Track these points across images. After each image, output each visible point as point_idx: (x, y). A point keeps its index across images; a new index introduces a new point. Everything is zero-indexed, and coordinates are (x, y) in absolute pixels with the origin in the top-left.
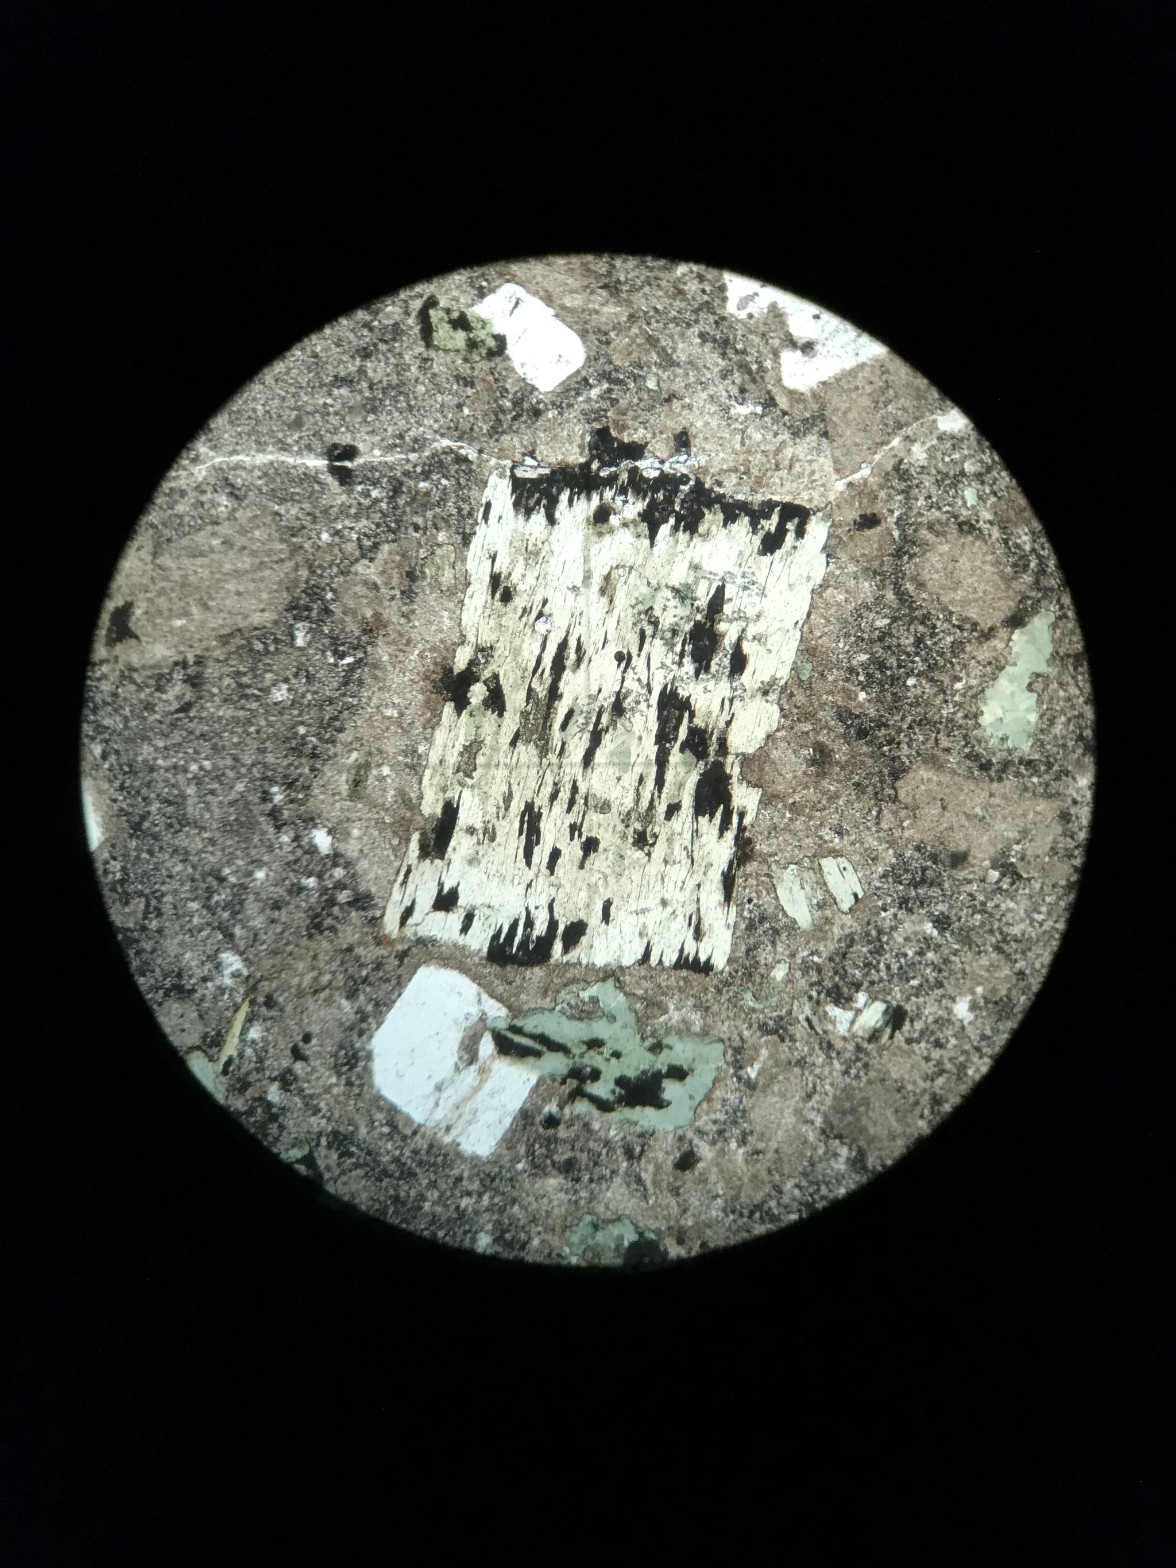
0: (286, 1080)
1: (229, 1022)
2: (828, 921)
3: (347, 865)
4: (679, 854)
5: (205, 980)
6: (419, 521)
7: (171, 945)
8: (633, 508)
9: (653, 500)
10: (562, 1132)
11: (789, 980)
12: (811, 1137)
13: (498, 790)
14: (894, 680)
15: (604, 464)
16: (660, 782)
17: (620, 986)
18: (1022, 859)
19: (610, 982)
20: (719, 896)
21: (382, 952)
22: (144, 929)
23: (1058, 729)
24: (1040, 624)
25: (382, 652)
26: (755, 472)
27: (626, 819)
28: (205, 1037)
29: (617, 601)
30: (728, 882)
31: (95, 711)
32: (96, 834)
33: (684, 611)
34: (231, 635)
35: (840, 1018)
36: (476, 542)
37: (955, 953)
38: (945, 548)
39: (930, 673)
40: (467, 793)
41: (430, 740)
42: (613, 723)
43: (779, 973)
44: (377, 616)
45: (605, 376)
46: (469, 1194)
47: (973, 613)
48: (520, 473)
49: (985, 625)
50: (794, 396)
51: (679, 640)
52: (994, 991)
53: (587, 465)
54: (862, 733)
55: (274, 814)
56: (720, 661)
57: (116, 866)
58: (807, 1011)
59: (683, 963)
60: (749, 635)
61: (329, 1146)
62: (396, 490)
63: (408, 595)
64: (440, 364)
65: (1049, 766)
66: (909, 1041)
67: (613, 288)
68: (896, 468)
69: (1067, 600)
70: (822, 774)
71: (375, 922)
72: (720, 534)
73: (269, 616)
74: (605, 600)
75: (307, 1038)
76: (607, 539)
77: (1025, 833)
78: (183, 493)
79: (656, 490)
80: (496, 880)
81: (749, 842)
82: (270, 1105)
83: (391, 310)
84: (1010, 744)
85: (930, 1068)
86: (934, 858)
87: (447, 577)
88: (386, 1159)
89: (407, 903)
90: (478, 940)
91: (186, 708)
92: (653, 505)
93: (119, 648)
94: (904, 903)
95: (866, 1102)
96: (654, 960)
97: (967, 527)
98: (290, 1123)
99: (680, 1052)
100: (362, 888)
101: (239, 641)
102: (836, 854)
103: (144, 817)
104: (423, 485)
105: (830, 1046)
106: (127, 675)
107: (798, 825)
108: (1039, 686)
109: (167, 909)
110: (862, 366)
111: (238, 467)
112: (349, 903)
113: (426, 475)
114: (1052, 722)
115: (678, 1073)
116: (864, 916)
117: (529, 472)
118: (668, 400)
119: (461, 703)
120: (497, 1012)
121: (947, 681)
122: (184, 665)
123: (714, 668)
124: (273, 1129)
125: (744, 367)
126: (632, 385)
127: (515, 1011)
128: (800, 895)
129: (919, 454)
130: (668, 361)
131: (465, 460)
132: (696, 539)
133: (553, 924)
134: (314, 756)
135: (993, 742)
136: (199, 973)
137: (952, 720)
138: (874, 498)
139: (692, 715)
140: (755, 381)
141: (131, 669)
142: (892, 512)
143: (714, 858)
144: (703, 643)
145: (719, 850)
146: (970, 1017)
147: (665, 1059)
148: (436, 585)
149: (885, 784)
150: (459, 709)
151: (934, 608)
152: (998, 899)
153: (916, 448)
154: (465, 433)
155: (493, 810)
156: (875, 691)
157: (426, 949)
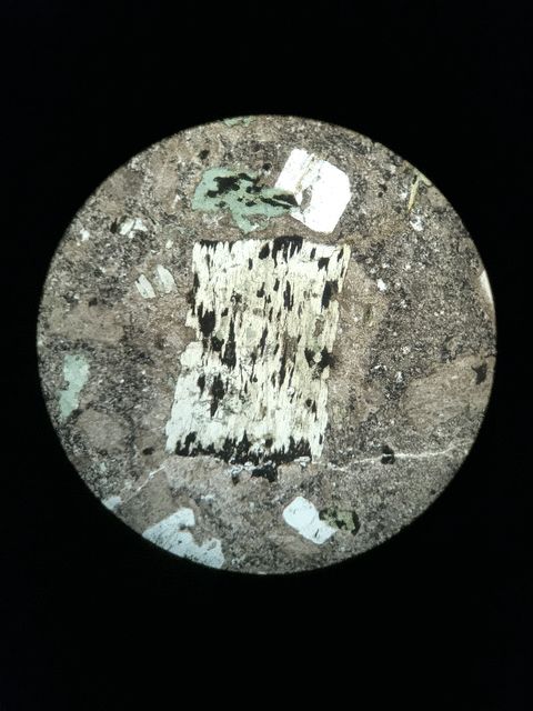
0: (388, 176)
1: (416, 200)
2: (150, 269)
3: (369, 275)
4: (220, 293)
5: (429, 217)
6: (350, 433)
7: (445, 232)
8: (255, 448)
9: (247, 452)
10: (261, 163)
11: (165, 241)
12: (148, 171)
13: (304, 315)
14: (130, 381)
15: (270, 466)
16: (232, 325)
17: (241, 231)
18: (64, 306)
19: (246, 232)
20: (200, 276)
21: (350, 237)
22: (458, 238)
23: (54, 365)
24: (66, 413)
25: (362, 372)
26: (202, 469)
27: (246, 307)
28: (426, 192)
29: (259, 405)
30: (197, 283)
31: (489, 334)
32: (484, 279)
33: (228, 403)
34: (431, 374)
35: (140, 226)
36: (325, 426)
37: (91, 260)
38: (113, 443)
39: (114, 386)
40: (319, 312)
41: (337, 335)
42: (256, 350)
43: (169, 244)
44: (366, 389)
45: (274, 506)
46: (301, 131)
47: (97, 415)
48: (308, 459)
49: (91, 409)
50: (187, 505)
51: (229, 390)
52: (72, 245)
53: (277, 465)
54: (142, 356)
55: (404, 295)
56: (209, 383)
57: (473, 265)
58: (155, 227)
59: (213, 244)
60: (197, 396)
61: (366, 148)
62: (362, 447)
63: (353, 399)
64: (348, 505)
65: (56, 348)
66: (108, 218)
67: (273, 546)
68: (138, 477)
69: (55, 424)
70: (159, 335)
71: (354, 250)
72: (215, 439)
73: (414, 384)
74: (264, 405)
75: (380, 195)
76: (266, 432)
77: (64, 318)
78: (458, 436)
79: (246, 456)
80: (302, 273)
81: (189, 302)
82: (394, 164)
83: (372, 527)
84: (75, 357)
85: (98, 207)
86: (104, 302)
87: (336, 409)
88: (340, 144)
89: (341, 260)
90: (307, 246)
91: (448, 339)
92: (246, 450)
93: (481, 364)
94: (116, 281)
95: (125, 189)
96: (227, 244)
97: (103, 453)
98: (384, 156)
99: (211, 204)
100: (361, 266)
101: (427, 372)
102: (149, 300)
103: (463, 288)
104: (350, 449)
105: (144, 213)
106: (476, 352)
107: (167, 312)
108: (64, 385)
109: (448, 248)
110: (157, 522)
111: (434, 450)
112: (366, 257)
113: (349, 454)
114: (57, 368)
115: (211, 194)
116: (133, 273)
117: (303, 460)
118: (243, 498)
119: (325, 353)
120: (295, 213)
121: (107, 383)
122: (450, 358)
123: (212, 379)
124: (392, 154)
125: (211, 516)
126: (261, 503)
127: (288, 216)
128: (163, 280)
129: (128, 484)
130: (245, 515)
131: (333, 462)
132: (225, 436)
133: (274, 256)
134: (389, 323)
135: (82, 357)
136: (431, 220)
137: (102, 366)
138: (147, 462)
139: (220, 357)
140: (205, 510)
141: (474, 354)
142: (138, 457)
143: (205, 293)
144: (218, 390)
145: (202, 297)
146: (82, 232)
147: (218, 200)
148: (340, 404)
149: (130, 334)
150: (325, 350)
151: (115, 415)
152: (74, 286)
153: (130, 487)
154: (334, 474)
155: (306, 306)
156: (138, 375)
157: (331, 240)
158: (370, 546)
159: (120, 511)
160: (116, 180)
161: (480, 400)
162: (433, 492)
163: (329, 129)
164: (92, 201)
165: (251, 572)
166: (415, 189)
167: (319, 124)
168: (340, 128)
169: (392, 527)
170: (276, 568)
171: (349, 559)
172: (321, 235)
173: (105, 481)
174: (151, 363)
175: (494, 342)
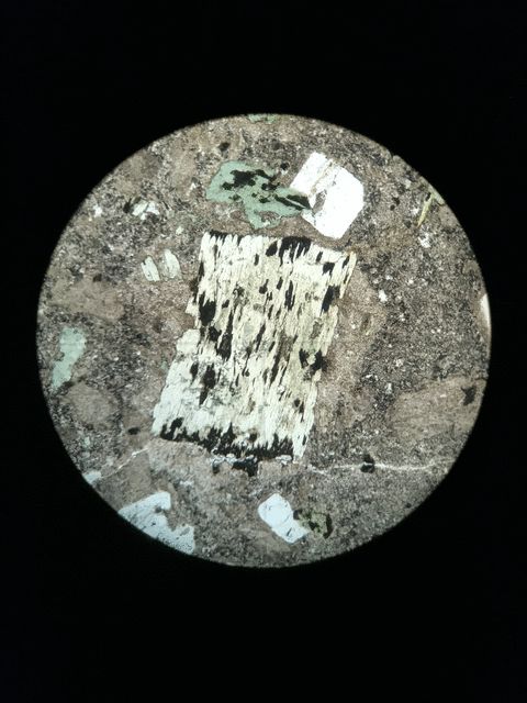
0: (402, 190)
1: (427, 216)
2: (157, 253)
3: (372, 285)
4: (223, 285)
5: (437, 236)
6: (334, 438)
7: (452, 252)
8: (239, 441)
9: (230, 443)
10: (280, 162)
11: (176, 226)
12: (168, 156)
13: (304, 316)
14: (124, 360)
15: (252, 460)
16: (231, 318)
17: (252, 226)
18: (69, 278)
19: (256, 228)
20: (206, 266)
21: (358, 245)
22: (463, 259)
23: (51, 336)
24: (57, 383)
25: (353, 379)
26: (184, 455)
28: (438, 210)
29: (248, 399)
30: (202, 272)
31: (482, 357)
32: (484, 303)
33: (218, 394)
34: (420, 389)
35: (153, 208)
36: (310, 428)
37: (100, 236)
38: (99, 418)
39: (108, 363)
40: (318, 315)
41: (333, 338)
42: (251, 344)
43: (179, 230)
44: (355, 396)
45: (250, 500)
46: (322, 136)
47: (88, 389)
48: (289, 458)
49: (83, 382)
50: (165, 489)
51: (221, 381)
52: (84, 219)
53: (258, 461)
54: (139, 336)
55: (404, 309)
56: (202, 371)
57: (475, 288)
58: (168, 212)
59: (223, 236)
60: (189, 383)
61: (384, 160)
62: (344, 452)
63: (340, 405)
64: (323, 508)
65: (56, 319)
66: (122, 197)
67: (245, 539)
68: (120, 455)
69: (46, 393)
70: (158, 319)
71: (360, 259)
72: (201, 427)
73: (403, 397)
74: (253, 400)
75: (392, 208)
76: (251, 427)
77: (68, 290)
78: (440, 453)
79: (229, 448)
80: (307, 275)
81: (192, 289)
82: (410, 179)
83: (344, 532)
84: (73, 329)
85: (114, 185)
86: (109, 279)
87: (323, 412)
88: (359, 153)
89: (346, 267)
90: (314, 249)
91: (441, 357)
92: (230, 442)
93: (471, 385)
94: (123, 260)
95: (143, 171)
96: (236, 237)
97: (89, 428)
98: (401, 170)
99: (225, 196)
100: (366, 274)
101: (417, 387)
102: (153, 283)
103: (462, 309)
104: (332, 453)
105: (158, 196)
106: (467, 373)
107: (169, 296)
108: (59, 355)
109: (453, 268)
110: (134, 501)
111: (415, 465)
112: (371, 268)
113: (331, 458)
114: (54, 338)
115: (227, 186)
116: (141, 254)
117: (285, 458)
118: (222, 488)
119: (319, 355)
120: (307, 215)
121: (101, 360)
122: (442, 377)
123: (205, 368)
124: (409, 168)
125: (187, 502)
126: (238, 496)
127: (299, 217)
128: (169, 265)
129: (110, 461)
130: (221, 506)
131: (313, 464)
132: (211, 425)
133: (281, 255)
134: (385, 334)
135: (80, 330)
136: (440, 239)
137: (99, 341)
138: (131, 442)
139: (216, 347)
140: (183, 495)
141: (465, 375)
142: (123, 436)
143: (208, 283)
144: (210, 379)
145: (205, 286)
146: (95, 208)
147: (232, 193)
148: (328, 409)
149: (130, 313)
150: (320, 353)
151: (106, 392)
152: (81, 260)
153: (111, 464)
154: (313, 476)
155: (307, 308)
156: (132, 356)
157: (338, 246)
158: (340, 551)
159: (98, 486)
160: (135, 162)
161: (466, 421)
162: (408, 506)
163: (350, 137)
164: (109, 179)
165: (220, 561)
166: (428, 206)
167: (341, 131)
168: (361, 137)
169: (364, 535)
170: (245, 561)
171: (317, 561)
172: (329, 240)
173: (87, 455)
174: (147, 345)
175: (487, 366)
